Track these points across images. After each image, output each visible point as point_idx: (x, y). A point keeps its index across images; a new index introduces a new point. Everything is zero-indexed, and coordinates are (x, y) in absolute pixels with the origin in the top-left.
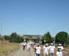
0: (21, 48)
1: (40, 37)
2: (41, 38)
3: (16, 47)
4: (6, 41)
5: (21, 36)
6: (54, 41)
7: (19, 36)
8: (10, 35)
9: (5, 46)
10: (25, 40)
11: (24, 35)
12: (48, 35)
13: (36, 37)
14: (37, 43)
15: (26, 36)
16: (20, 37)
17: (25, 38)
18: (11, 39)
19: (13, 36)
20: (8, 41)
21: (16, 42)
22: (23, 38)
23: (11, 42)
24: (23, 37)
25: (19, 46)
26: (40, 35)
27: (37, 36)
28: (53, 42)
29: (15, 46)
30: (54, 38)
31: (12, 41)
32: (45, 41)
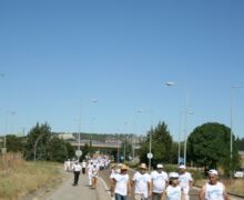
0: (64, 179)
1: (134, 141)
2: (136, 144)
3: (46, 177)
4: (10, 156)
5: (66, 137)
6: (182, 156)
7: (60, 136)
8: (26, 134)
9: (8, 175)
10: (79, 153)
11: (74, 134)
12: (161, 135)
13: (120, 142)
14: (121, 161)
15: (84, 136)
16: (61, 141)
17: (79, 145)
18: (30, 147)
19: (35, 137)
20: (19, 155)
21: (48, 159)
22: (73, 144)
23: (30, 158)
24: (71, 140)
25: (57, 172)
26: (131, 136)
27: (121, 136)
28: (180, 160)
29: (43, 172)
30: (182, 147)
31: (33, 155)
32: (150, 156)
